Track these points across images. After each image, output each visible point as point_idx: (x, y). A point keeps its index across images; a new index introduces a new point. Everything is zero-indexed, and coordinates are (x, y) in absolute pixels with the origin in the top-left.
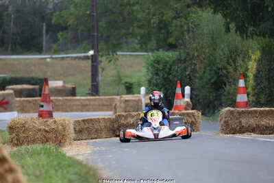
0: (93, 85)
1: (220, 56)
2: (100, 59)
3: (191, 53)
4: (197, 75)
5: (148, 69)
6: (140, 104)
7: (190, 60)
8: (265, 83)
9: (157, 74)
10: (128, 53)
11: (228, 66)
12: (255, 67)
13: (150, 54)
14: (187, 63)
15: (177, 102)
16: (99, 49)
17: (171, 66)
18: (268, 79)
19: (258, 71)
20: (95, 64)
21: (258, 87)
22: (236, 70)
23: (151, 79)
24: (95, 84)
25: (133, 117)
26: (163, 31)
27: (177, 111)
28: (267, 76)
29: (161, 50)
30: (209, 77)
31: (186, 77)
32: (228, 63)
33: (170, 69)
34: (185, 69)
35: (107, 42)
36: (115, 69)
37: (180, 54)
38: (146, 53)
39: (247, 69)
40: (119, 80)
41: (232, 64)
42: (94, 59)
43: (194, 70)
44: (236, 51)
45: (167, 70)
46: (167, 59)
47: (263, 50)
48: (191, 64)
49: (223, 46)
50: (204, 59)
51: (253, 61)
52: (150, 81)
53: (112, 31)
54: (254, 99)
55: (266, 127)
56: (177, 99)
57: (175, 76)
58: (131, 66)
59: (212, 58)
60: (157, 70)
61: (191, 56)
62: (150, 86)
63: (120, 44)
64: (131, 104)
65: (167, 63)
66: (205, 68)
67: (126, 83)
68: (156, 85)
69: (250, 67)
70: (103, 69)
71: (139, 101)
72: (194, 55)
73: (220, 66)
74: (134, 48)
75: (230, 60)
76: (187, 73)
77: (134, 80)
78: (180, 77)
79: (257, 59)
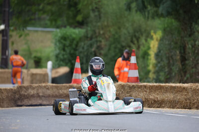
0: (2, 59)
1: (125, 34)
2: (11, 33)
3: (97, 31)
4: (102, 52)
5: (56, 44)
6: (46, 78)
7: (96, 37)
8: (166, 61)
9: (64, 50)
10: (40, 29)
11: (132, 45)
12: (156, 46)
13: (58, 30)
14: (94, 40)
15: (76, 76)
16: (11, 24)
17: (78, 43)
18: (168, 58)
19: (159, 50)
20: (5, 38)
21: (159, 65)
22: (138, 48)
23: (59, 54)
24: (5, 57)
25: (34, 88)
26: (72, 9)
27: (75, 85)
28: (167, 55)
29: (68, 27)
30: (113, 54)
31: (91, 53)
32: (132, 42)
33: (77, 45)
34: (91, 46)
35: (18, 18)
36: (26, 43)
37: (87, 31)
38: (54, 30)
39: (149, 48)
40: (28, 54)
41: (136, 42)
42: (4, 33)
43: (99, 48)
44: (140, 30)
45: (74, 46)
46: (74, 36)
47: (164, 30)
48: (97, 41)
49: (127, 25)
50: (109, 37)
51: (155, 40)
52: (57, 56)
53: (24, 7)
54: (155, 77)
55: (155, 101)
56: (76, 73)
57: (81, 52)
58: (42, 42)
59: (117, 36)
60: (64, 45)
61: (97, 34)
62: (57, 61)
63: (31, 20)
64: (38, 77)
65: (74, 39)
66: (110, 45)
67: (35, 57)
68: (63, 60)
69: (151, 46)
70: (13, 43)
71: (46, 75)
72: (99, 33)
73: (124, 44)
74: (46, 24)
75: (134, 39)
76: (93, 49)
77: (43, 55)
78: (86, 53)
79: (159, 38)
